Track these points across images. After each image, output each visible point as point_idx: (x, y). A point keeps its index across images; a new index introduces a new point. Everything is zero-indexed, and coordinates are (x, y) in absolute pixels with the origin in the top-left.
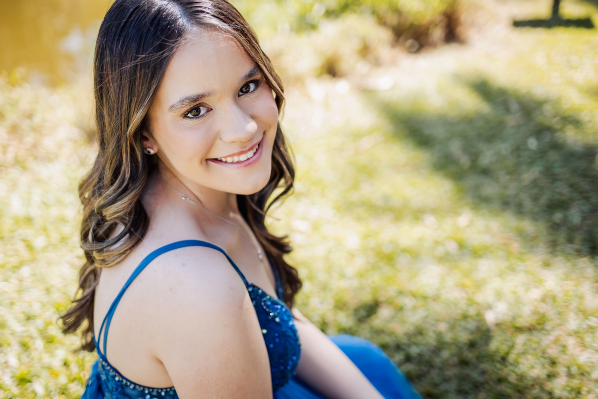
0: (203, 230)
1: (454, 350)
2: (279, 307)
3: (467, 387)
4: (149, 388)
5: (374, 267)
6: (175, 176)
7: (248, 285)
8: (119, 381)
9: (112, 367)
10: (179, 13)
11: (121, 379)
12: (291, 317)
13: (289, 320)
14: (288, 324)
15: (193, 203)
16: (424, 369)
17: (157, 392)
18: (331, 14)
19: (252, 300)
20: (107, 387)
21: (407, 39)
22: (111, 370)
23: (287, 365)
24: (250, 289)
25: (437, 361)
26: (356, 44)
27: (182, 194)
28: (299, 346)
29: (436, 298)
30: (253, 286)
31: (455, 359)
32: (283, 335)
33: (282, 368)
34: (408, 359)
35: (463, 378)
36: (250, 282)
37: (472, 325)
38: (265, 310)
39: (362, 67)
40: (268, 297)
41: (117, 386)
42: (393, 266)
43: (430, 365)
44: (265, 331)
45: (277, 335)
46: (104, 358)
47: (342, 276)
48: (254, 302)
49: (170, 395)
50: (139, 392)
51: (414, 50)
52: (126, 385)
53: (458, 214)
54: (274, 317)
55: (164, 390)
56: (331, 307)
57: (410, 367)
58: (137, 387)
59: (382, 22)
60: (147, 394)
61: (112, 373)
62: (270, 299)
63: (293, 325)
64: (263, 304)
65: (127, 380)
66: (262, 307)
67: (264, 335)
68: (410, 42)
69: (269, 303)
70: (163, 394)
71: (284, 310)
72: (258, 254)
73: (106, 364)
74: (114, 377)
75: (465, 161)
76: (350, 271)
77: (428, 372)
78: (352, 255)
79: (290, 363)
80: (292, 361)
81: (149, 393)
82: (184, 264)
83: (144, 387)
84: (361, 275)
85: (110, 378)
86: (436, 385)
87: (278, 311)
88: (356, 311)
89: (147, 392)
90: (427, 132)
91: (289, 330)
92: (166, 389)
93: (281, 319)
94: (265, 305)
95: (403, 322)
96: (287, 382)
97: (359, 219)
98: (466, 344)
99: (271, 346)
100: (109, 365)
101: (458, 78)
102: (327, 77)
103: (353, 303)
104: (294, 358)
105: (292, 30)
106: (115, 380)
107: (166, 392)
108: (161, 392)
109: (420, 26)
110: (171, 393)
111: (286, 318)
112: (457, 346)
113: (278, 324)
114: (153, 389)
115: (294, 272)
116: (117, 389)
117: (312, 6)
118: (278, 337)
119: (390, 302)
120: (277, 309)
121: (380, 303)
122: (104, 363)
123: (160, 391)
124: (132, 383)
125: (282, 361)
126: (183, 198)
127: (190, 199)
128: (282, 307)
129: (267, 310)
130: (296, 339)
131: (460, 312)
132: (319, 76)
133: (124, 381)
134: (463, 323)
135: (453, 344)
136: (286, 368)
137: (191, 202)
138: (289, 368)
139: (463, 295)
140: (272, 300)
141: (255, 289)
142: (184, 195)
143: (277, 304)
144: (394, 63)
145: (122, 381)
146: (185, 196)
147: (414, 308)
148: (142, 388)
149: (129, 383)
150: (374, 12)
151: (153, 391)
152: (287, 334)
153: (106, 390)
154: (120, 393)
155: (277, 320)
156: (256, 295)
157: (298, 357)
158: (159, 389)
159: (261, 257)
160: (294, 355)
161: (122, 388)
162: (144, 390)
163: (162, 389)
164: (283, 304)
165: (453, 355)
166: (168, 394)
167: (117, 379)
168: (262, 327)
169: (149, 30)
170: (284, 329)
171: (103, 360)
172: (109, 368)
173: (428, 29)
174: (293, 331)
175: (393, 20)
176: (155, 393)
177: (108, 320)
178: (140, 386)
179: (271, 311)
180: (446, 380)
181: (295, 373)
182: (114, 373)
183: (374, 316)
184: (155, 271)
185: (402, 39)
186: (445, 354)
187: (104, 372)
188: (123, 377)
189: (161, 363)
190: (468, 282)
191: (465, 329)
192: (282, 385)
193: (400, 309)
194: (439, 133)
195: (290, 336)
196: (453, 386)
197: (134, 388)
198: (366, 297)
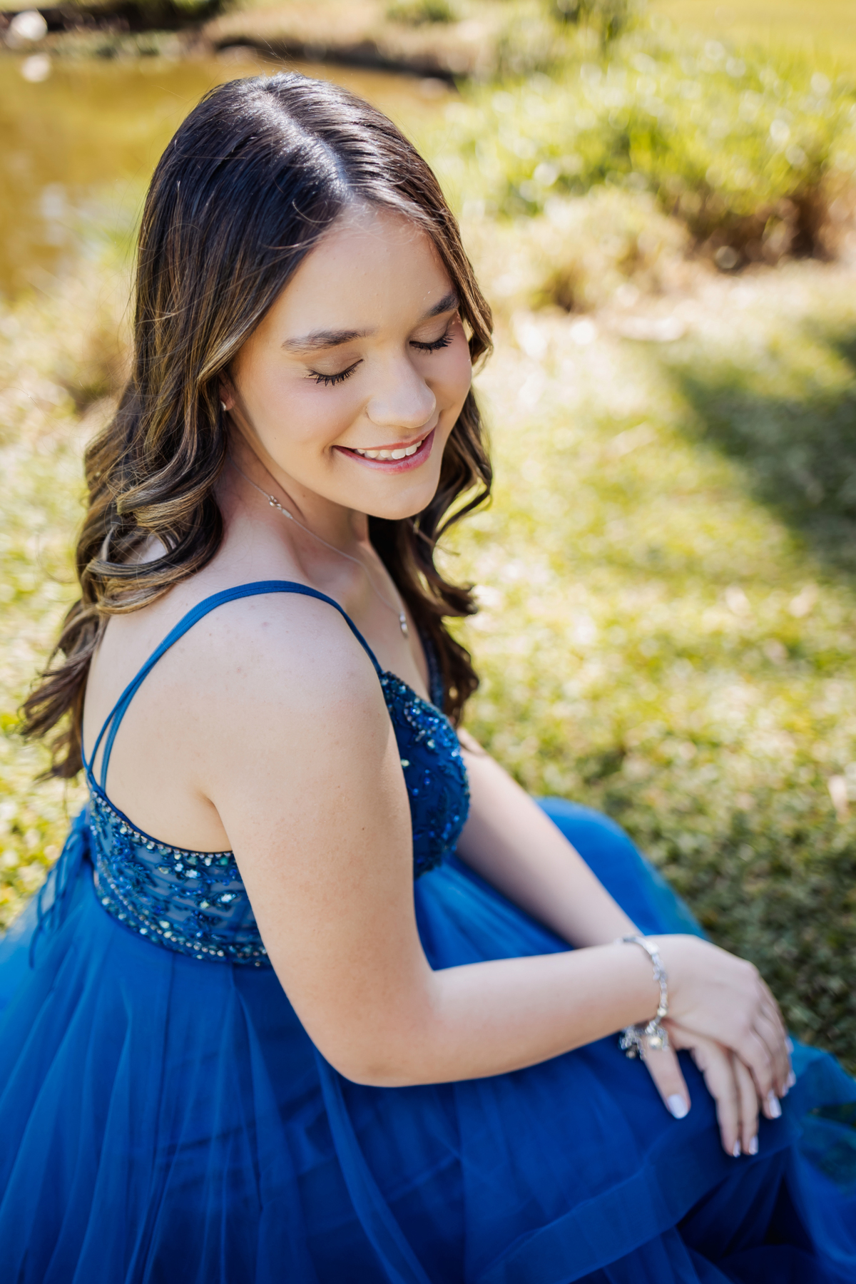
0: (303, 568)
1: (763, 845)
2: (436, 721)
3: (783, 915)
4: (181, 850)
5: (622, 683)
6: (258, 459)
7: (381, 675)
8: (126, 835)
9: (114, 809)
10: (334, 169)
11: (130, 831)
12: (455, 742)
13: (452, 748)
14: (450, 755)
15: (288, 515)
16: (704, 878)
17: (198, 857)
18: (568, 185)
19: (388, 702)
20: (102, 849)
21: (715, 246)
22: (113, 814)
23: (443, 830)
24: (385, 682)
25: (730, 866)
26: (616, 248)
27: (269, 495)
28: (468, 797)
29: (737, 747)
30: (390, 677)
31: (764, 864)
32: (440, 773)
33: (432, 834)
34: (675, 857)
35: (775, 900)
36: (385, 670)
37: (801, 801)
38: (410, 724)
39: (624, 295)
40: (417, 701)
41: (122, 844)
42: (657, 681)
43: (715, 870)
44: (406, 763)
45: (427, 772)
46: (101, 793)
47: (559, 696)
48: (391, 706)
49: (220, 866)
50: (164, 856)
51: (731, 265)
52: (140, 844)
53: (791, 591)
54: (427, 738)
55: (211, 856)
56: (533, 752)
57: (677, 873)
58: (161, 847)
59: (669, 207)
60: (178, 862)
61: (114, 820)
62: (420, 705)
63: (458, 758)
64: (406, 712)
65: (142, 834)
66: (405, 718)
67: (406, 770)
68: (722, 251)
69: (416, 711)
70: (208, 862)
71: (444, 727)
72: (401, 623)
73: (104, 803)
74: (117, 827)
75: (814, 489)
76: (574, 687)
77: (710, 886)
78: (580, 658)
79: (449, 826)
80: (453, 823)
81: (182, 860)
82: (265, 624)
83: (173, 848)
84: (595, 697)
85: (109, 829)
86: (723, 909)
87: (434, 728)
88: (582, 761)
89: (177, 857)
90: (745, 428)
91: (451, 765)
92: (214, 854)
93: (438, 744)
94: (410, 713)
95: (669, 790)
96: (439, 862)
97: (597, 590)
98: (788, 836)
99: (416, 791)
100: (109, 804)
101: (812, 329)
102: (552, 310)
103: (576, 749)
104: (457, 818)
105: (489, 212)
106: (119, 834)
107: (214, 860)
108: (204, 860)
109: (745, 219)
110: (224, 862)
111: (446, 743)
112: (771, 839)
113: (431, 752)
114: (190, 852)
115: (465, 657)
116: (121, 851)
117: (534, 167)
118: (430, 776)
119: (647, 751)
120: (432, 724)
121: (631, 750)
122: (100, 800)
123: (202, 857)
124: (150, 839)
125: (433, 822)
126: (272, 504)
127: (283, 507)
128: (442, 721)
129: (414, 724)
130: (464, 785)
131: (782, 775)
132: (536, 309)
133: (137, 835)
134: (785, 798)
135: (763, 834)
136: (439, 836)
137: (285, 512)
138: (445, 836)
139: (790, 744)
140: (423, 707)
141: (393, 682)
142: (272, 498)
143: (432, 715)
144: (688, 289)
145: (133, 835)
146: (275, 501)
147: (693, 765)
148: (169, 850)
149: (145, 840)
150: (655, 187)
151: (189, 856)
152: (447, 771)
153: (99, 856)
154: (127, 858)
155: (431, 744)
156: (395, 693)
157: (464, 819)
158: (200, 853)
159: (405, 627)
160: (457, 813)
161: (132, 848)
162: (172, 853)
163: (206, 854)
164: (443, 716)
165: (759, 856)
166: (217, 863)
167: (123, 831)
168: (403, 757)
169: (272, 189)
170: (442, 763)
171: (99, 796)
172: (109, 810)
173: (763, 226)
174: (459, 767)
175: (691, 203)
176: (192, 861)
177: (115, 720)
178: (166, 845)
179: (420, 726)
180: (744, 901)
181: (454, 848)
182: (118, 820)
183: (616, 775)
184: (210, 635)
185: (707, 244)
186: (746, 853)
187: (99, 819)
188: (135, 829)
189: (212, 805)
190: (801, 722)
191: (789, 808)
192: (430, 868)
193: (668, 764)
194: (769, 431)
195: (452, 777)
196: (756, 912)
197: (155, 849)
198: (602, 739)
